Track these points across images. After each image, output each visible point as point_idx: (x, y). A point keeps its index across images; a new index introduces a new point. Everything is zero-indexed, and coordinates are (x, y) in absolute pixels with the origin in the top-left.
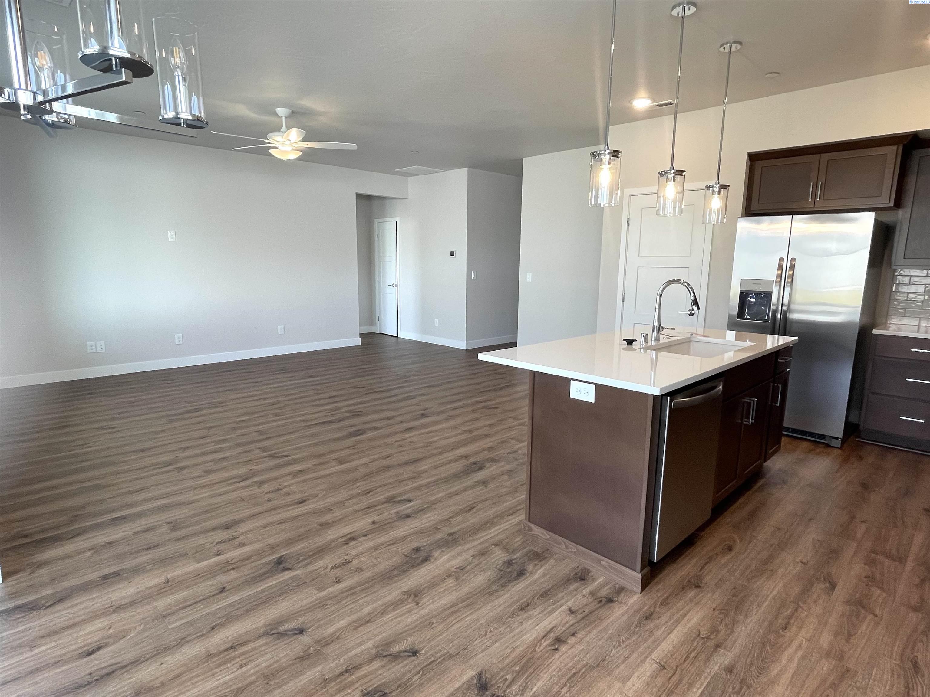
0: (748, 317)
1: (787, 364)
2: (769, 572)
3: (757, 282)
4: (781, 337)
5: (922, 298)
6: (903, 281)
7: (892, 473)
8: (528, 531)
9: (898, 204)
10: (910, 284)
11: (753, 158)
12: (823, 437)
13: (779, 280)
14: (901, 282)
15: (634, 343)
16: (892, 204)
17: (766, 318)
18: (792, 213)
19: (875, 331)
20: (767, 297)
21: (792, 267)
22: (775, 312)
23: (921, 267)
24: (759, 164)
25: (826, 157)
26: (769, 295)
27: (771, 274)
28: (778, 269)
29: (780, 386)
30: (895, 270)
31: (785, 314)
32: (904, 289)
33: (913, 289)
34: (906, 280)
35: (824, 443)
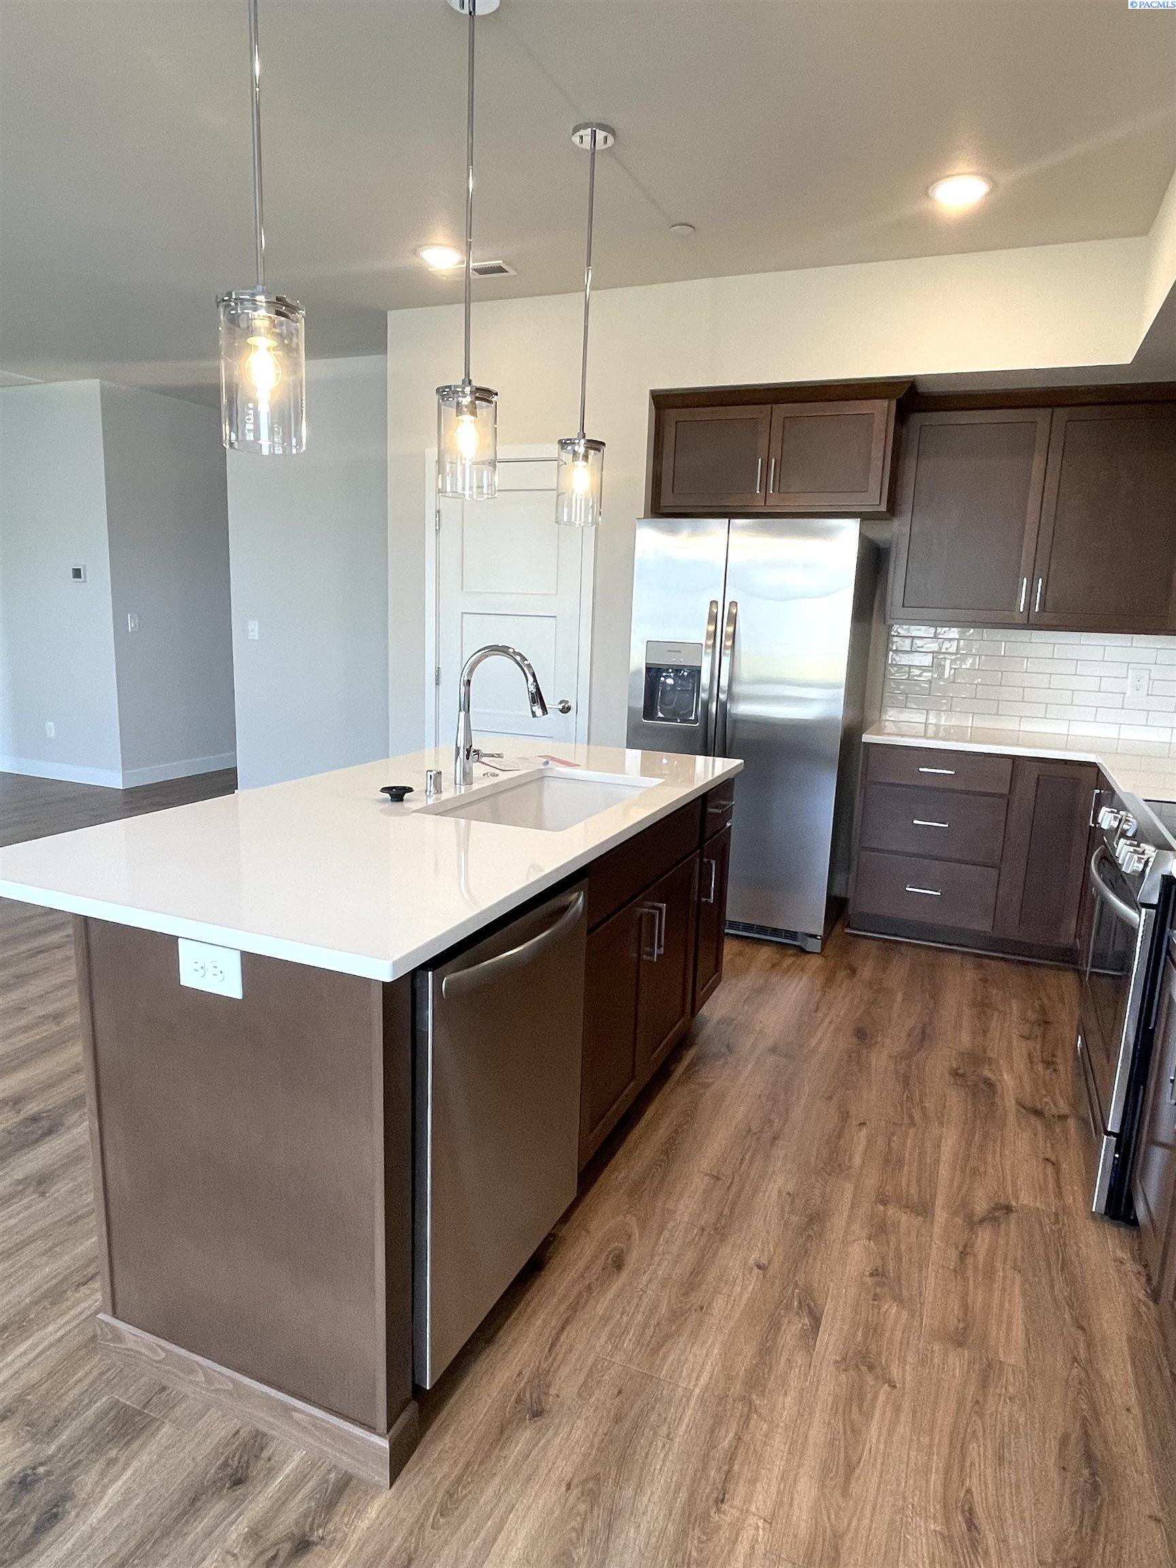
0: (660, 715)
1: (727, 815)
2: (695, 1315)
3: (674, 646)
4: (719, 760)
5: (928, 675)
6: (902, 646)
7: (900, 996)
8: (112, 1340)
9: (893, 509)
10: (911, 652)
11: (663, 402)
12: (793, 935)
13: (710, 642)
14: (900, 649)
15: (407, 796)
16: (883, 508)
17: (693, 718)
18: (730, 515)
19: (866, 738)
20: (693, 676)
21: (733, 619)
22: (706, 705)
23: (928, 623)
24: (672, 415)
25: (782, 410)
26: (696, 672)
27: (698, 633)
28: (709, 623)
29: (713, 862)
30: (890, 627)
31: (723, 706)
32: (904, 660)
33: (917, 660)
34: (906, 645)
35: (795, 946)
